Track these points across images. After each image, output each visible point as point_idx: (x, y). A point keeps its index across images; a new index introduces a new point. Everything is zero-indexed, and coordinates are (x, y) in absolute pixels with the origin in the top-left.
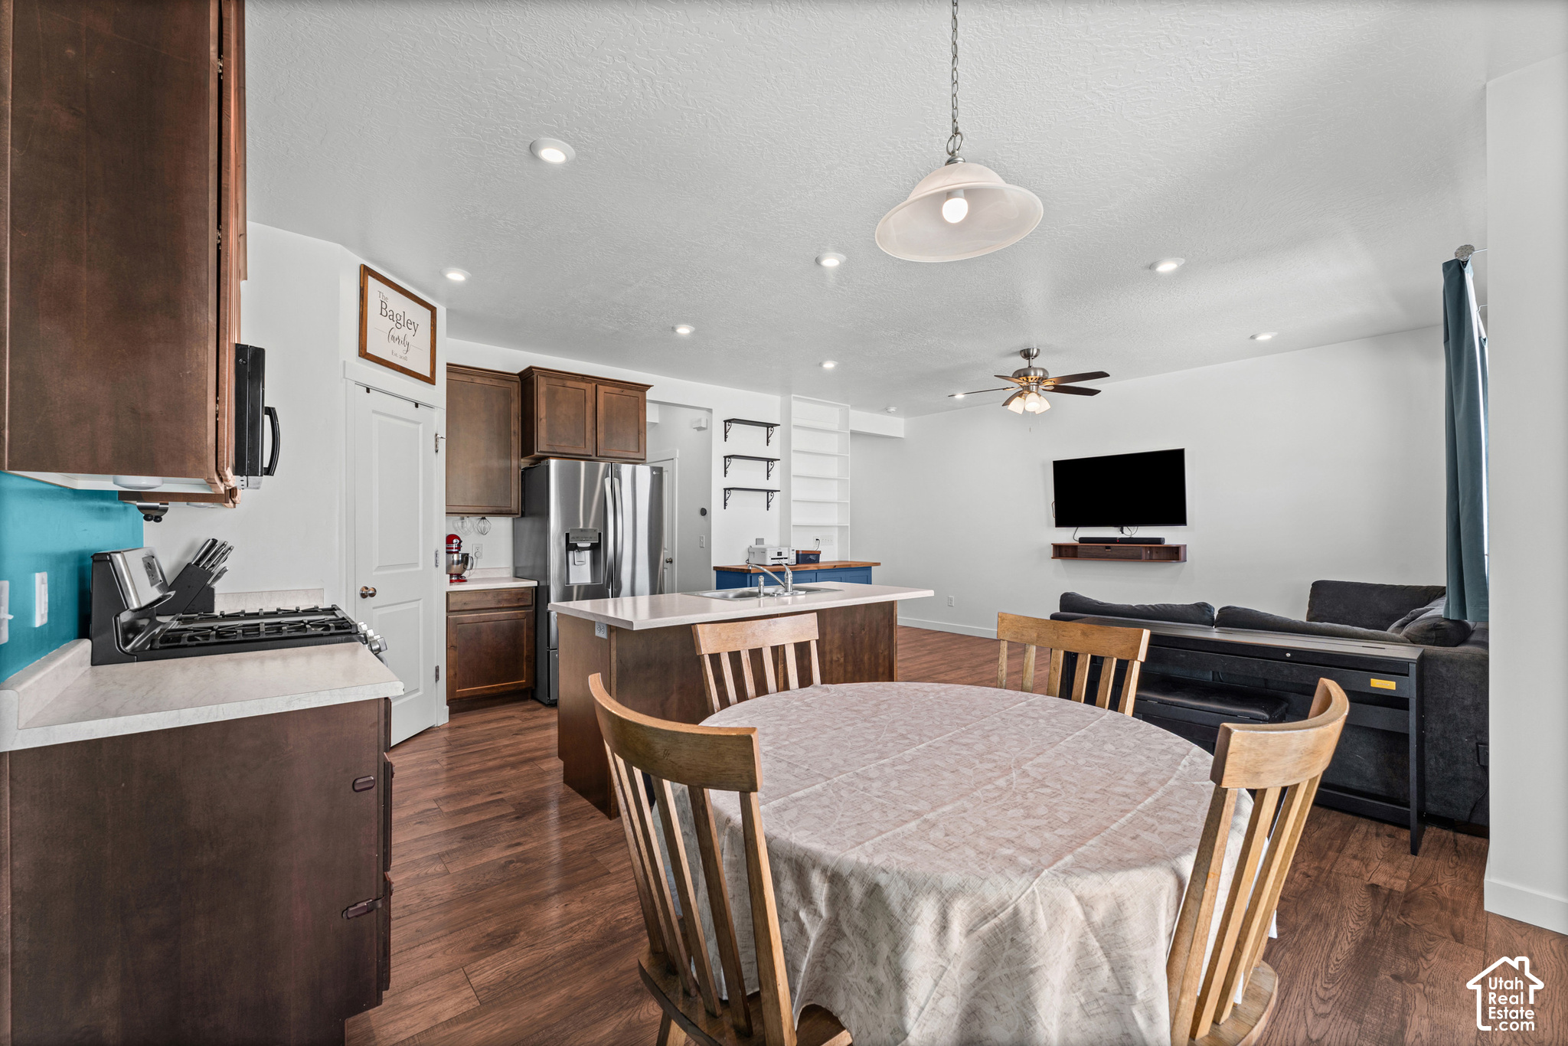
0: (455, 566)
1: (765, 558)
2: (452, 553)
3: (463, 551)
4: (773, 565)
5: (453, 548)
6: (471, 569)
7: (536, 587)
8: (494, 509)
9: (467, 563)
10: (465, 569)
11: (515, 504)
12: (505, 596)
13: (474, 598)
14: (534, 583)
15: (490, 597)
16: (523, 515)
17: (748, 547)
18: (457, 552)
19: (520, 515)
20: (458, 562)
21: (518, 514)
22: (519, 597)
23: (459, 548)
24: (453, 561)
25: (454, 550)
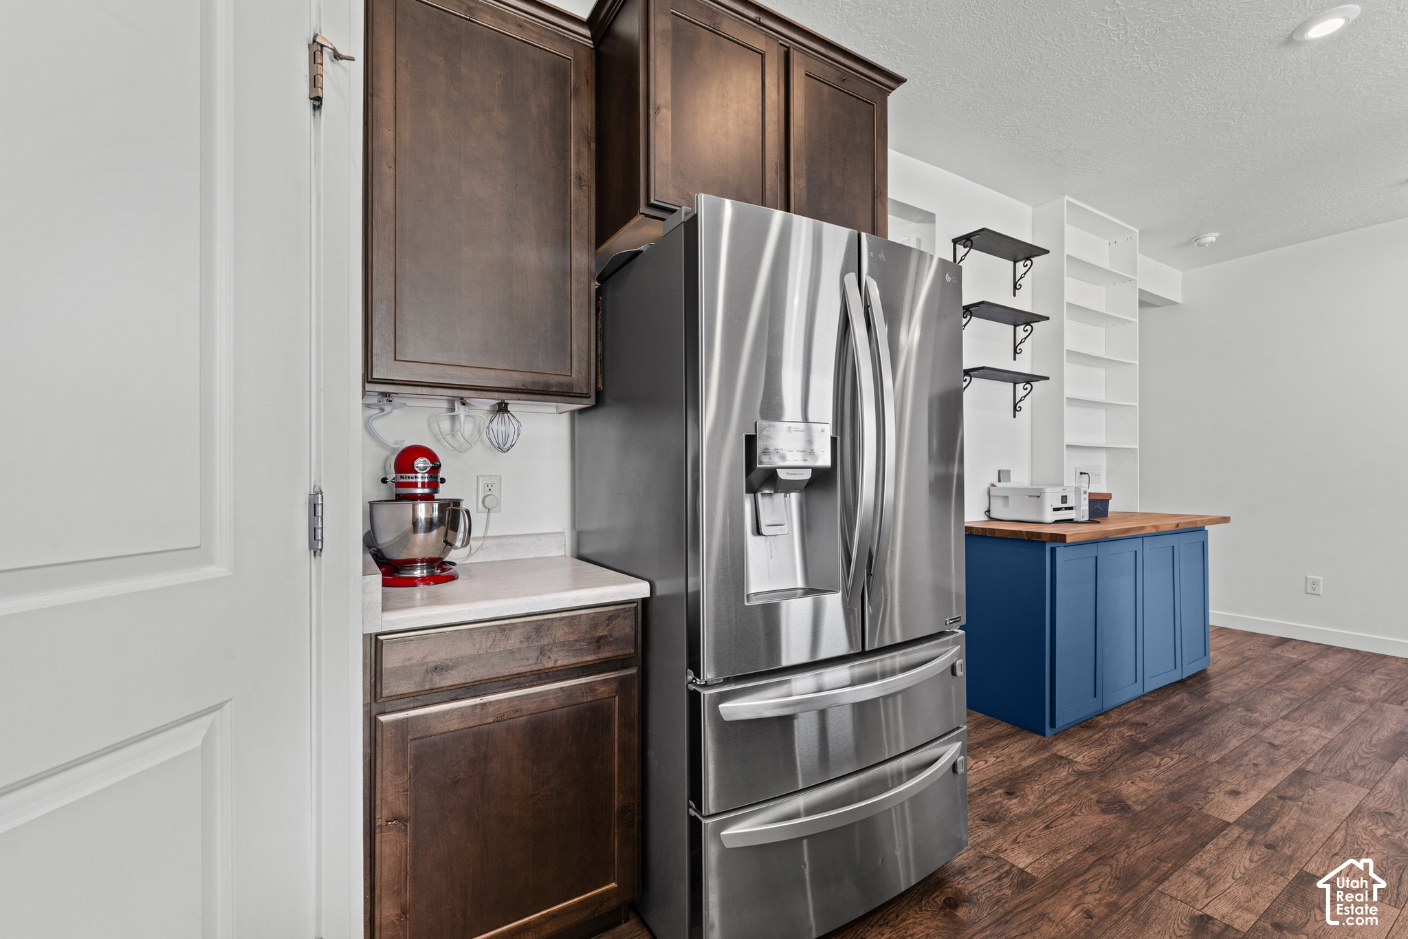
0: (421, 536)
1: (1040, 508)
2: (414, 498)
3: (444, 492)
4: (1057, 522)
5: (415, 485)
6: (466, 542)
7: (644, 600)
8: (528, 378)
9: (454, 526)
10: (449, 544)
11: (578, 371)
12: (560, 633)
13: (466, 648)
14: (640, 589)
15: (514, 641)
16: (600, 400)
17: (987, 485)
18: (428, 498)
19: (591, 402)
20: (430, 525)
21: (587, 396)
22: (601, 632)
23: (434, 482)
24: (415, 523)
25: (419, 491)
